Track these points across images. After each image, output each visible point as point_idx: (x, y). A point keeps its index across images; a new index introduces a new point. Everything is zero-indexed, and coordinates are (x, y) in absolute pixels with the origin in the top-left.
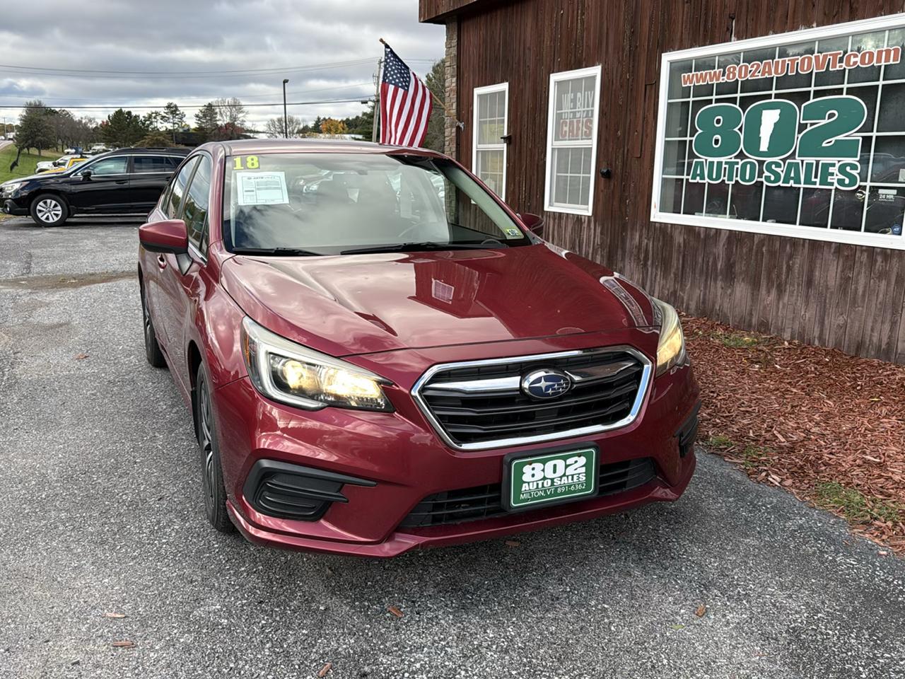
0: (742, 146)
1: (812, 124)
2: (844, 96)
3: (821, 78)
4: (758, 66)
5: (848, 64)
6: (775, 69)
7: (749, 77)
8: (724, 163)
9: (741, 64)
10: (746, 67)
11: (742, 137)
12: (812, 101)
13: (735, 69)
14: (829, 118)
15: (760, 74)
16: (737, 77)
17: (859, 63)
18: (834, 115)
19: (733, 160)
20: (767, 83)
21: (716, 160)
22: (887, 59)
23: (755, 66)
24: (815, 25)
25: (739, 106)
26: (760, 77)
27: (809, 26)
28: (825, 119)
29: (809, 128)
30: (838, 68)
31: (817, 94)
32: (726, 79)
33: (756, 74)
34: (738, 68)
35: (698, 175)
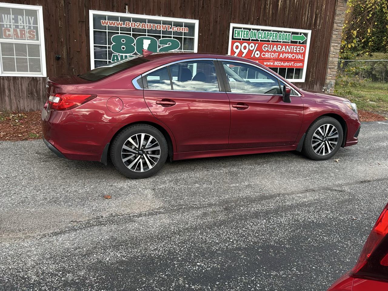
0: (136, 50)
1: (162, 46)
2: (172, 39)
3: (164, 32)
4: (140, 24)
5: (173, 29)
6: (147, 26)
7: (136, 27)
8: (128, 56)
9: (132, 22)
10: (135, 24)
11: (135, 47)
12: (161, 39)
13: (129, 23)
14: (169, 45)
15: (141, 27)
16: (130, 26)
17: (176, 30)
18: (170, 44)
19: (132, 55)
20: (144, 31)
21: (124, 55)
22: (185, 31)
23: (138, 24)
24: (161, 16)
25: (132, 36)
26: (141, 28)
27: (159, 15)
28: (167, 45)
29: (161, 47)
30: (170, 30)
31: (163, 37)
32: (125, 26)
33: (139, 27)
34: (130, 23)
35: (116, 60)
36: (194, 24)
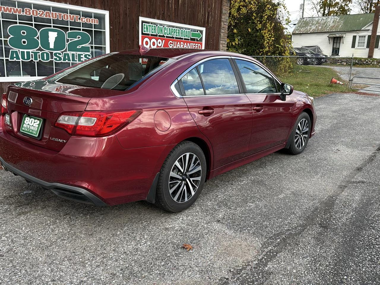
0: (40, 45)
1: (71, 40)
2: (81, 31)
3: (72, 24)
4: (43, 13)
5: (82, 20)
6: (53, 16)
7: (38, 15)
8: (31, 52)
9: (33, 9)
10: (37, 12)
11: (39, 41)
12: (69, 31)
13: (29, 11)
14: (78, 38)
15: (45, 16)
16: (32, 14)
17: (86, 21)
18: (80, 38)
19: (35, 51)
20: (49, 21)
21: (25, 51)
22: (95, 22)
23: (41, 12)
24: (68, 3)
25: (35, 27)
26: (45, 17)
27: (66, 3)
28: (76, 38)
29: (70, 42)
30: (78, 21)
31: (71, 29)
32: (25, 14)
33: (42, 15)
34: (31, 11)
35: (15, 57)
36: (104, 15)
